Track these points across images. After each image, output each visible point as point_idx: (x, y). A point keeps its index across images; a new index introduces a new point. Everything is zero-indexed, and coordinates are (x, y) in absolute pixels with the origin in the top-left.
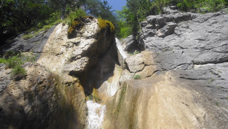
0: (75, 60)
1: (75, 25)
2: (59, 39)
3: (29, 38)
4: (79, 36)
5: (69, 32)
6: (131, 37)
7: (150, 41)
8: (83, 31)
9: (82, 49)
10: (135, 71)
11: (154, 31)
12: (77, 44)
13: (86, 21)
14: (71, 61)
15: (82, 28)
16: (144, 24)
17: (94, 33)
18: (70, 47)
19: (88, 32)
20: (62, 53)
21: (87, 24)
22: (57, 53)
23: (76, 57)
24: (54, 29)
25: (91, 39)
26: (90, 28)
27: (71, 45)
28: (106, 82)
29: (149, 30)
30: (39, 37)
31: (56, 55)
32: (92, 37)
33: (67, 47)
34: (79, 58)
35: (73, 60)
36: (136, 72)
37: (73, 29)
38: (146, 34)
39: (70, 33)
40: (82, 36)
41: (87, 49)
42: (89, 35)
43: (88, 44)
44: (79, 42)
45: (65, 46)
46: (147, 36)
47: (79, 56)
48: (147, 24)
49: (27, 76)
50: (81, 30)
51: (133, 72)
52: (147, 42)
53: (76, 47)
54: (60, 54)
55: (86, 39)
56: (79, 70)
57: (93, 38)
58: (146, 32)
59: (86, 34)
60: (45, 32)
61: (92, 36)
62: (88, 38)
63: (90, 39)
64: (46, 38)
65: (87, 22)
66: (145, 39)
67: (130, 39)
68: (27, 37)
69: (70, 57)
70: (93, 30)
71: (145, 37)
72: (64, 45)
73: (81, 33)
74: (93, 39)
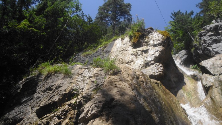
0: (149, 66)
1: (139, 36)
2: (122, 51)
3: (88, 55)
4: (145, 45)
5: (134, 42)
6: (183, 52)
7: (218, 47)
8: (148, 40)
9: (154, 56)
10: (218, 73)
11: (219, 38)
12: (146, 51)
13: (148, 32)
14: (146, 67)
15: (146, 38)
16: (203, 34)
17: (160, 41)
18: (139, 55)
19: (154, 41)
20: (132, 61)
21: (150, 34)
22: (127, 61)
23: (149, 63)
24: (114, 44)
25: (159, 47)
26: (154, 37)
27: (140, 53)
28: (181, 91)
29: (212, 37)
30: (99, 52)
31: (126, 63)
32: (159, 45)
33: (136, 55)
34: (153, 64)
35: (147, 66)
36: (220, 75)
37: (137, 39)
38: (210, 42)
39: (136, 43)
40: (148, 45)
41: (157, 55)
42: (156, 43)
43: (158, 51)
44: (148, 50)
45: (134, 54)
46: (212, 43)
47: (152, 62)
48: (207, 33)
49: (121, 71)
50: (145, 39)
51: (216, 75)
52: (214, 48)
53: (145, 54)
54: (131, 62)
55: (153, 47)
56: (158, 74)
57: (161, 45)
58: (209, 40)
59: (151, 42)
60: (105, 47)
61: (159, 43)
62: (155, 46)
63: (157, 46)
64: (108, 52)
65: (150, 33)
66: (210, 47)
67: (183, 53)
68: (87, 54)
69: (143, 63)
70: (158, 38)
71: (210, 45)
72: (132, 54)
73: (146, 42)
74: (161, 47)
